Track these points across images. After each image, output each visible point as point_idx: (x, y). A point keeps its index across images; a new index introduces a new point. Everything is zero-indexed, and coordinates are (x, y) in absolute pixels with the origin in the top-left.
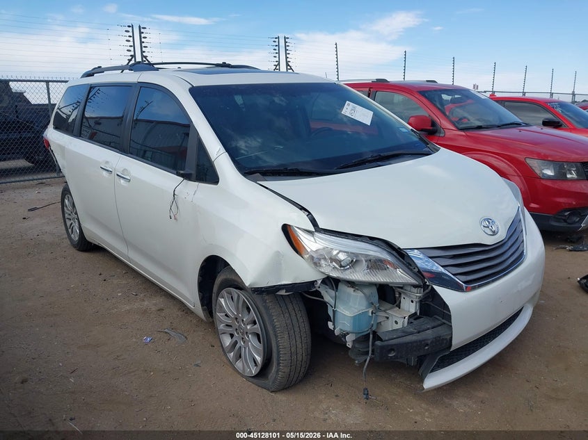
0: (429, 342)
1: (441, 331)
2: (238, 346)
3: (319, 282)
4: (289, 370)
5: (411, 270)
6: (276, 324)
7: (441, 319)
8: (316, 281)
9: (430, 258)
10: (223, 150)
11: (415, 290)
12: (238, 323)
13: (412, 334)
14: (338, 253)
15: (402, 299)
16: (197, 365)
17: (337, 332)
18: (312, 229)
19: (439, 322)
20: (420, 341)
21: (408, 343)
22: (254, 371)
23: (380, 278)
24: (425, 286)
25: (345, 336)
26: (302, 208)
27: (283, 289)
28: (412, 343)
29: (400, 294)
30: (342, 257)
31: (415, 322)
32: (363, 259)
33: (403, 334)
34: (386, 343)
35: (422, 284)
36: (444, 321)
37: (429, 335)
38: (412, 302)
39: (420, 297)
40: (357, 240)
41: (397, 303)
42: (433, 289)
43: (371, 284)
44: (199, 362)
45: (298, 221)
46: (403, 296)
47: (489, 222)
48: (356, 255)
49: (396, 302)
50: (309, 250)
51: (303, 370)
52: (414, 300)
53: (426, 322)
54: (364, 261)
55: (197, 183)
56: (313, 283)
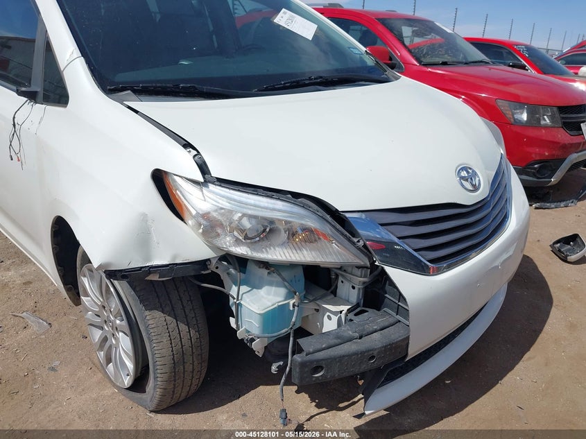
0: (375, 353)
1: (394, 334)
2: (108, 344)
3: (214, 262)
4: (172, 386)
5: (353, 243)
6: (150, 322)
7: (394, 314)
8: (209, 260)
9: (382, 225)
10: (77, 53)
11: (358, 272)
12: (106, 312)
13: (350, 340)
14: (241, 218)
15: (340, 283)
16: (53, 369)
17: (240, 335)
18: (200, 178)
19: (391, 320)
20: (362, 353)
21: (344, 356)
22: (127, 381)
23: (307, 256)
24: (373, 267)
25: (252, 340)
26: (187, 145)
27: (155, 272)
28: (349, 356)
29: (337, 276)
30: (247, 224)
31: (357, 319)
32: (281, 227)
33: (337, 341)
34: (310, 357)
35: (368, 264)
36: (399, 317)
37: (376, 341)
38: (353, 288)
39: (364, 283)
40: (271, 197)
41: (333, 288)
42: (384, 272)
43: (292, 266)
44: (57, 363)
45: (181, 165)
46: (340, 279)
47: (468, 172)
48: (272, 222)
49: (330, 288)
50: (194, 212)
51: (195, 382)
52: (356, 287)
53: (372, 318)
54: (283, 231)
55: (44, 106)
56: (204, 263)
